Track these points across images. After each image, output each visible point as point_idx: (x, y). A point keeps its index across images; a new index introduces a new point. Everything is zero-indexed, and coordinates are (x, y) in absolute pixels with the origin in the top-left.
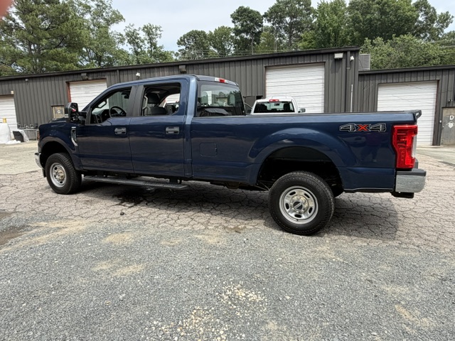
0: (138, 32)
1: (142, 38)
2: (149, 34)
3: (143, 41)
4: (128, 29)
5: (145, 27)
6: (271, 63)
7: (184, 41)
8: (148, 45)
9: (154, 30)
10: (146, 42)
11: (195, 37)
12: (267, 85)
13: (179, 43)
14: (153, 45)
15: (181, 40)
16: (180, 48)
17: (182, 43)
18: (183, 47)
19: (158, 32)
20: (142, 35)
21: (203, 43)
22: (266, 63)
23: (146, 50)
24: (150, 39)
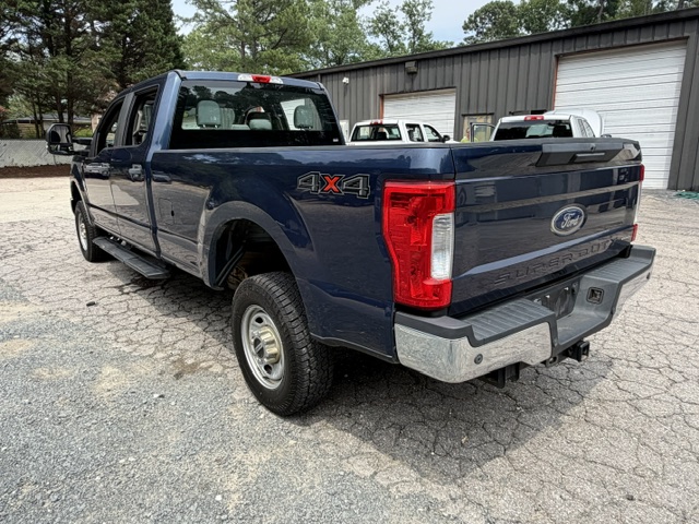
0: (394, 13)
1: (401, 23)
2: (411, 15)
3: (402, 28)
4: (380, 11)
5: (407, 5)
6: (569, 47)
7: (475, 22)
8: (410, 34)
9: (419, 8)
10: (407, 28)
11: (494, 14)
12: (558, 89)
13: (466, 27)
14: (418, 33)
15: (471, 21)
16: (467, 36)
17: (471, 26)
18: (473, 33)
19: (427, 10)
20: (401, 18)
21: (509, 22)
22: (558, 49)
23: (406, 43)
24: (413, 24)
